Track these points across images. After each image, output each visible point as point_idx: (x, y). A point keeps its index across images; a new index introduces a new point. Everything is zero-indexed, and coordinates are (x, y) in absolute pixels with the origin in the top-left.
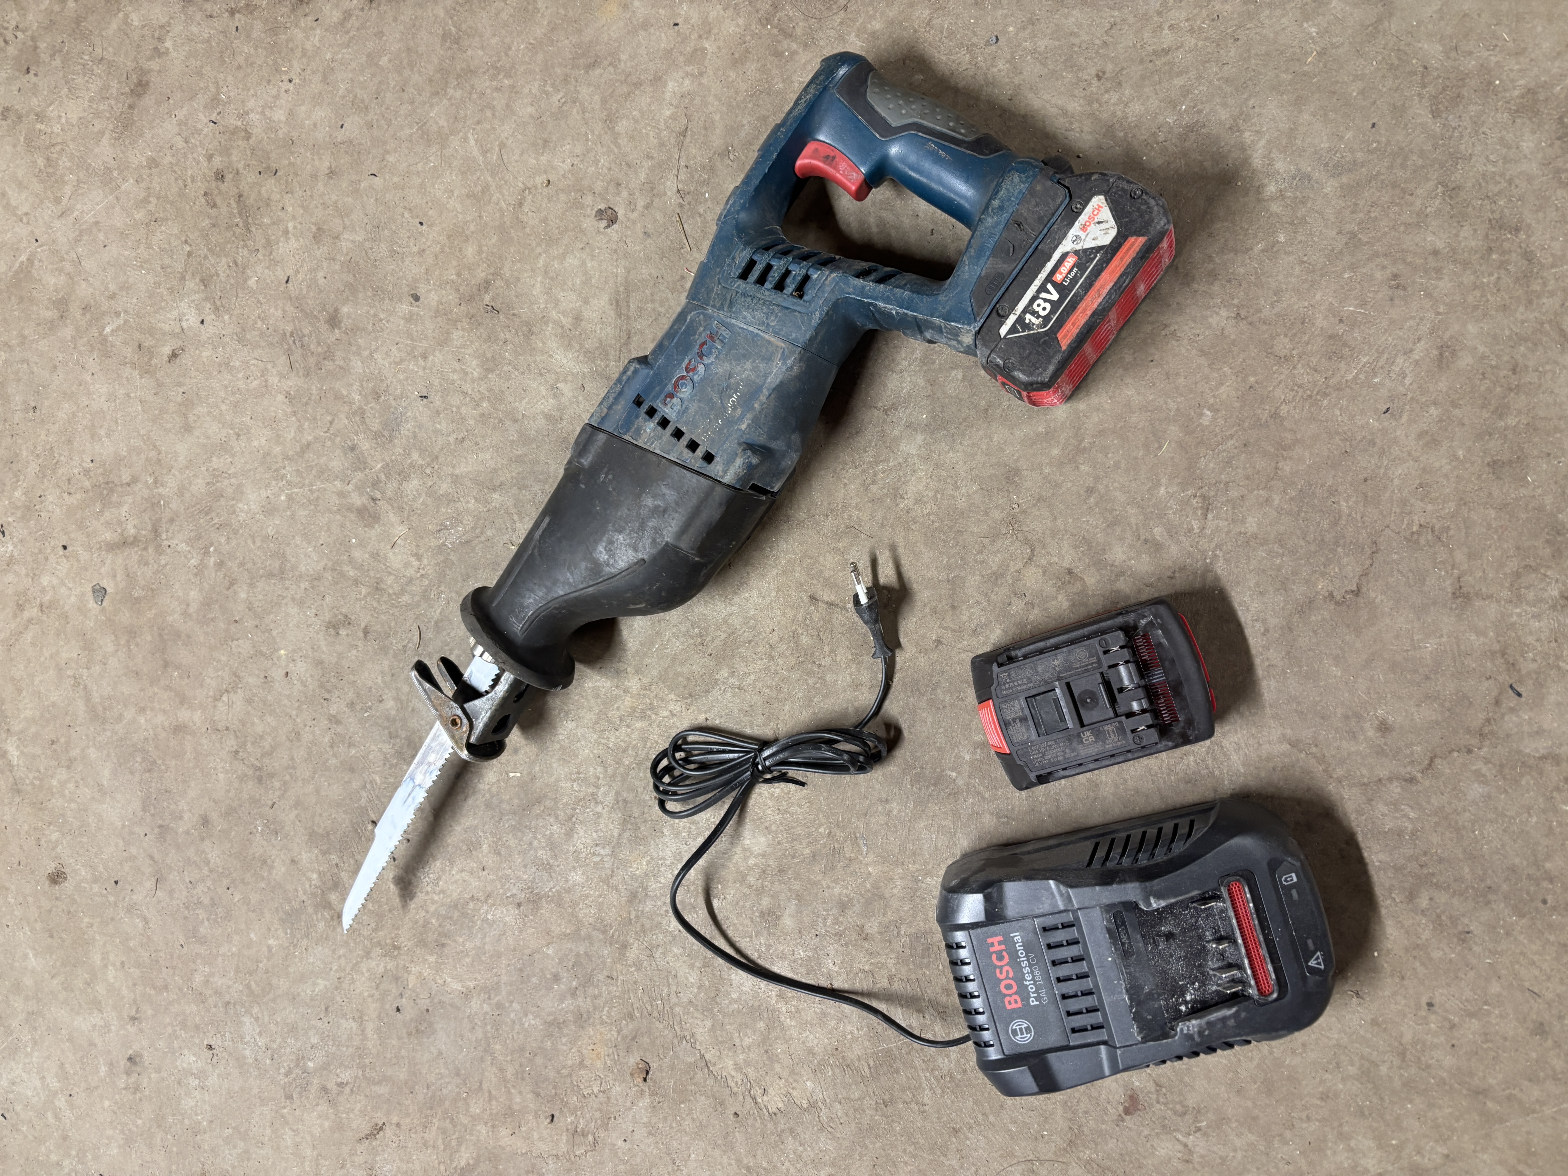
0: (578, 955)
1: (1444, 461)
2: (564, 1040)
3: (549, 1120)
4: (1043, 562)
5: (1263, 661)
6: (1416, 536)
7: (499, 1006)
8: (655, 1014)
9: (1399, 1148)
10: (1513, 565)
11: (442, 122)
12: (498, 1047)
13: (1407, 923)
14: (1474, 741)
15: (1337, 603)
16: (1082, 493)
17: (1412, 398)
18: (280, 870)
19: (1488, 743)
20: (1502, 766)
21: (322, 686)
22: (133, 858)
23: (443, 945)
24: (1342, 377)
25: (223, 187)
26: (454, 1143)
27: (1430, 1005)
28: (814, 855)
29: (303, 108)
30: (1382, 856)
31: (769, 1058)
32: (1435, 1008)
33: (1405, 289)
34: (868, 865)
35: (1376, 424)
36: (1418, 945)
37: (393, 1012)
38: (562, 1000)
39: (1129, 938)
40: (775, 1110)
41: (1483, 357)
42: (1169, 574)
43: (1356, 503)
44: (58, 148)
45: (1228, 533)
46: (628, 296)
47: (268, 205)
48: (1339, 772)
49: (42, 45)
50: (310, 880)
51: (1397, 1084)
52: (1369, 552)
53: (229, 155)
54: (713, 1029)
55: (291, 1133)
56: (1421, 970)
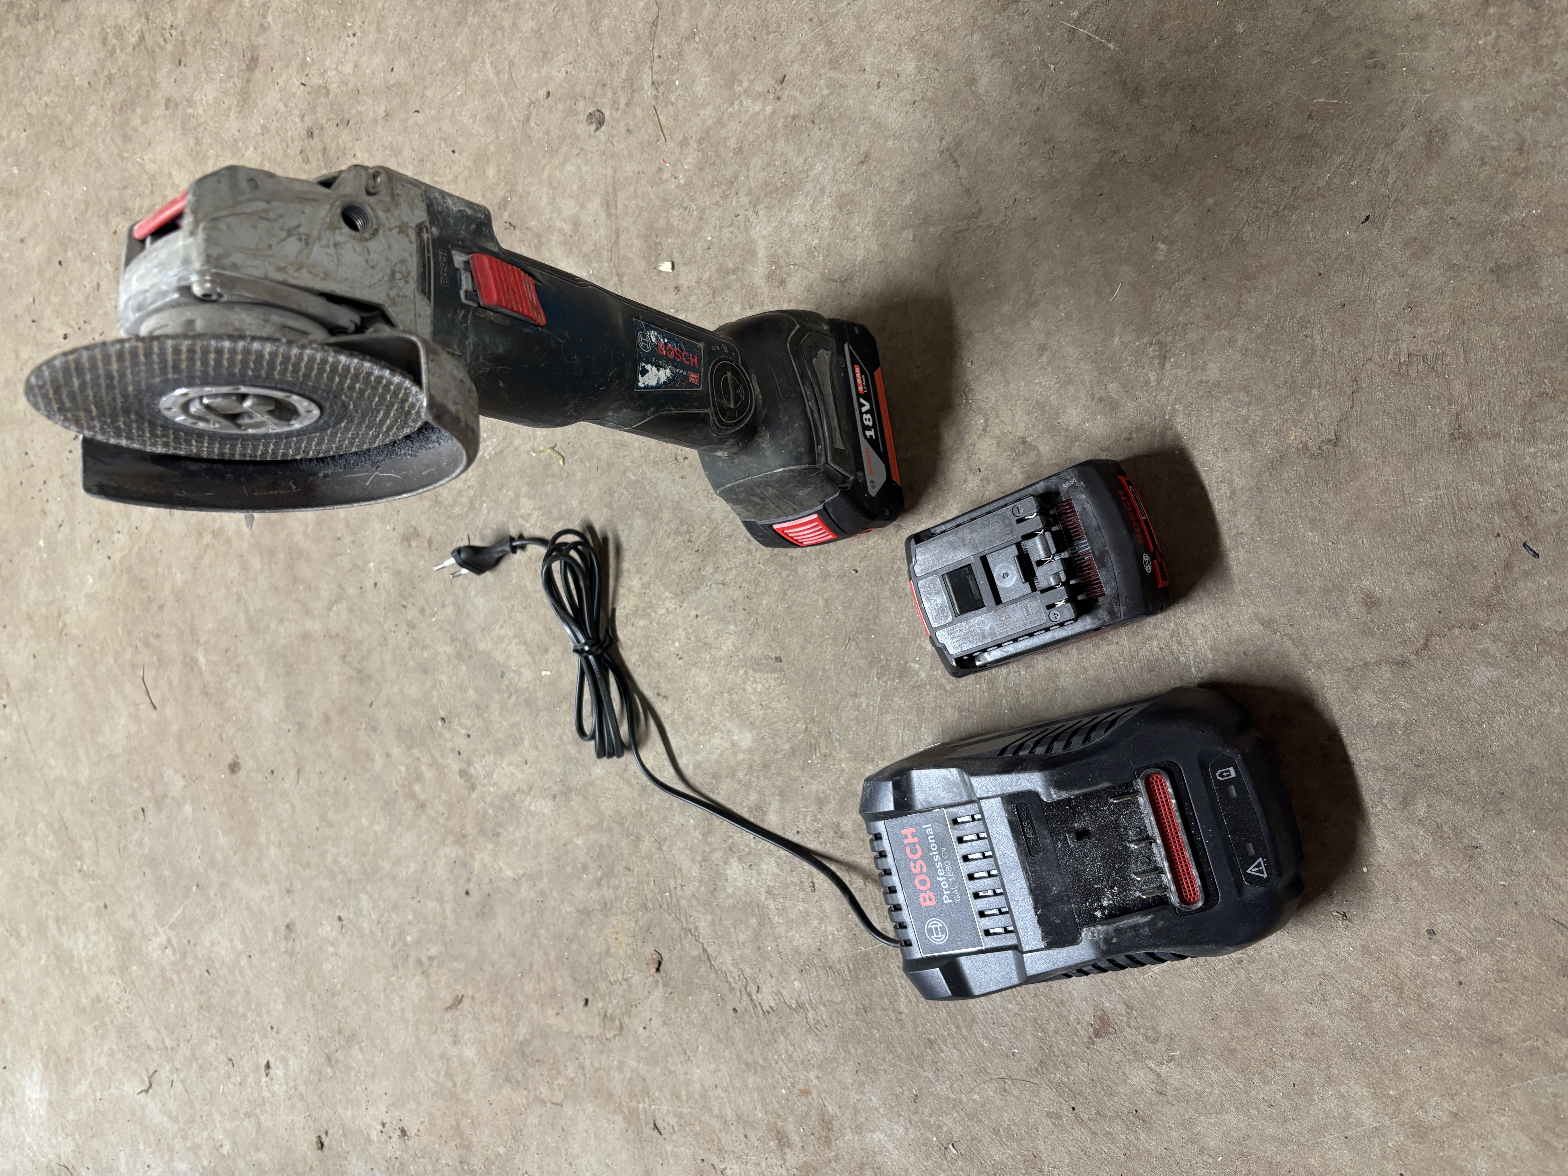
0: (601, 846)
1: (1437, 273)
2: (594, 927)
3: (583, 1003)
4: (997, 432)
5: (1230, 528)
6: (1404, 368)
7: (542, 893)
8: (665, 906)
9: (1398, 1101)
10: (1524, 394)
11: (465, 51)
12: (543, 932)
13: (1401, 834)
14: (1481, 615)
15: (1313, 456)
16: (1034, 351)
17: (1397, 200)
18: (379, 762)
19: (1497, 616)
20: (1515, 644)
21: (400, 594)
22: (281, 751)
23: (498, 834)
24: (1314, 184)
25: (313, 142)
26: (514, 1019)
27: (1431, 932)
28: (793, 750)
29: (364, 59)
30: (1369, 754)
31: (761, 955)
32: (1438, 937)
33: (1384, 67)
34: (841, 761)
35: (1354, 236)
36: (1415, 861)
37: (463, 894)
38: (590, 890)
39: (1034, 833)
40: (768, 1009)
41: (1482, 138)
42: (1125, 435)
43: (1333, 334)
44: (202, 128)
45: (1188, 383)
46: (616, 196)
47: (344, 154)
48: (1318, 656)
49: (188, 38)
50: (400, 772)
51: (1394, 1025)
52: (1349, 391)
53: (315, 113)
54: (713, 923)
55: (397, 999)
56: (1419, 890)
